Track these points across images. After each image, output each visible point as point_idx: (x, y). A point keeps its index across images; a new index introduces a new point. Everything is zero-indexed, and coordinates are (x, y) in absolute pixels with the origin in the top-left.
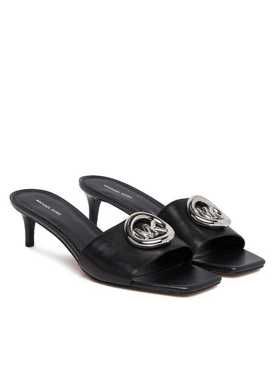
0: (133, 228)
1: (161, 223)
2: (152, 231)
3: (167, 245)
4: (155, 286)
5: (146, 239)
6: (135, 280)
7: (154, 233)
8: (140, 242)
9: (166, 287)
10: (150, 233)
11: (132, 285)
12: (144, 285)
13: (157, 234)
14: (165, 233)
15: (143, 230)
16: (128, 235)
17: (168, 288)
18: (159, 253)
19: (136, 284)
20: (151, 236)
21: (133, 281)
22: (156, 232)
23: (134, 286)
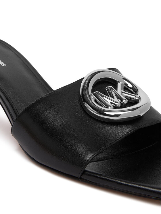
0: (93, 91)
1: (131, 86)
2: (118, 97)
3: (138, 119)
4: (119, 183)
5: (109, 107)
6: (88, 168)
7: (122, 100)
8: (101, 112)
9: (136, 187)
10: (116, 99)
11: (82, 177)
12: (102, 178)
13: (125, 101)
14: (136, 102)
15: (105, 94)
16: (85, 100)
17: (138, 188)
18: (126, 130)
19: (89, 175)
20: (116, 104)
21: (85, 171)
22: (125, 98)
23: (85, 178)
